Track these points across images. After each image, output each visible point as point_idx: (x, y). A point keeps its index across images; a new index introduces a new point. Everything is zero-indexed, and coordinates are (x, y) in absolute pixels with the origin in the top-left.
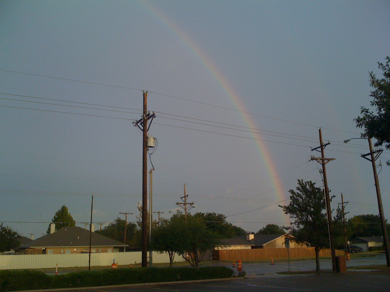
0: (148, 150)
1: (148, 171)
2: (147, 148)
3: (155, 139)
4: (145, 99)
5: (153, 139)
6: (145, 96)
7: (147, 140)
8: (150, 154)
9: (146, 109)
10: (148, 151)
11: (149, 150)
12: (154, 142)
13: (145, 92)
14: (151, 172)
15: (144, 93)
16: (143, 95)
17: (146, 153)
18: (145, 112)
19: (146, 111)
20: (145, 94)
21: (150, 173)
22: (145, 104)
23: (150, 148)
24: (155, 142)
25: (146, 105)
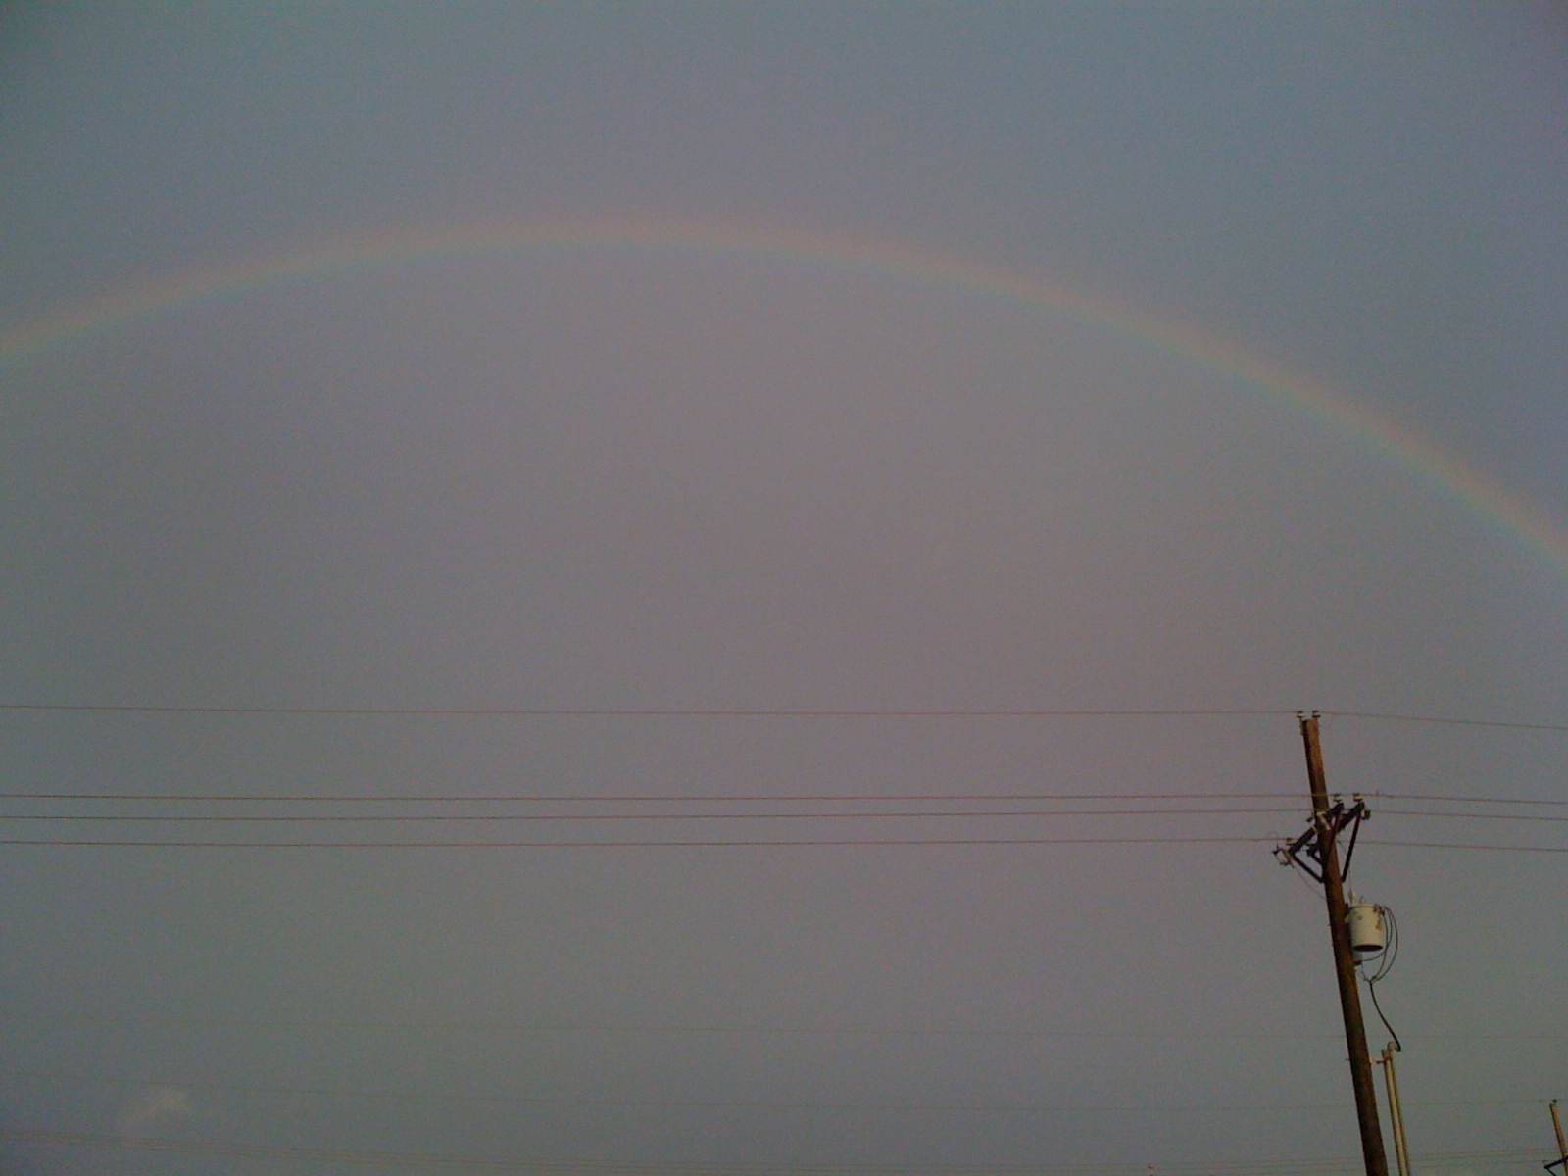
0: (1359, 963)
1: (1374, 1056)
2: (1351, 952)
3: (1380, 910)
4: (1313, 748)
5: (1375, 911)
6: (1309, 731)
7: (1346, 920)
8: (1370, 979)
9: (1324, 788)
10: (1357, 968)
11: (1364, 963)
12: (1379, 922)
13: (1308, 716)
14: (1387, 1059)
15: (1304, 724)
16: (1300, 730)
17: (1354, 977)
18: (1318, 801)
19: (1323, 795)
20: (1308, 725)
21: (1385, 1063)
22: (1315, 768)
23: (1365, 955)
24: (1383, 923)
25: (1321, 769)
